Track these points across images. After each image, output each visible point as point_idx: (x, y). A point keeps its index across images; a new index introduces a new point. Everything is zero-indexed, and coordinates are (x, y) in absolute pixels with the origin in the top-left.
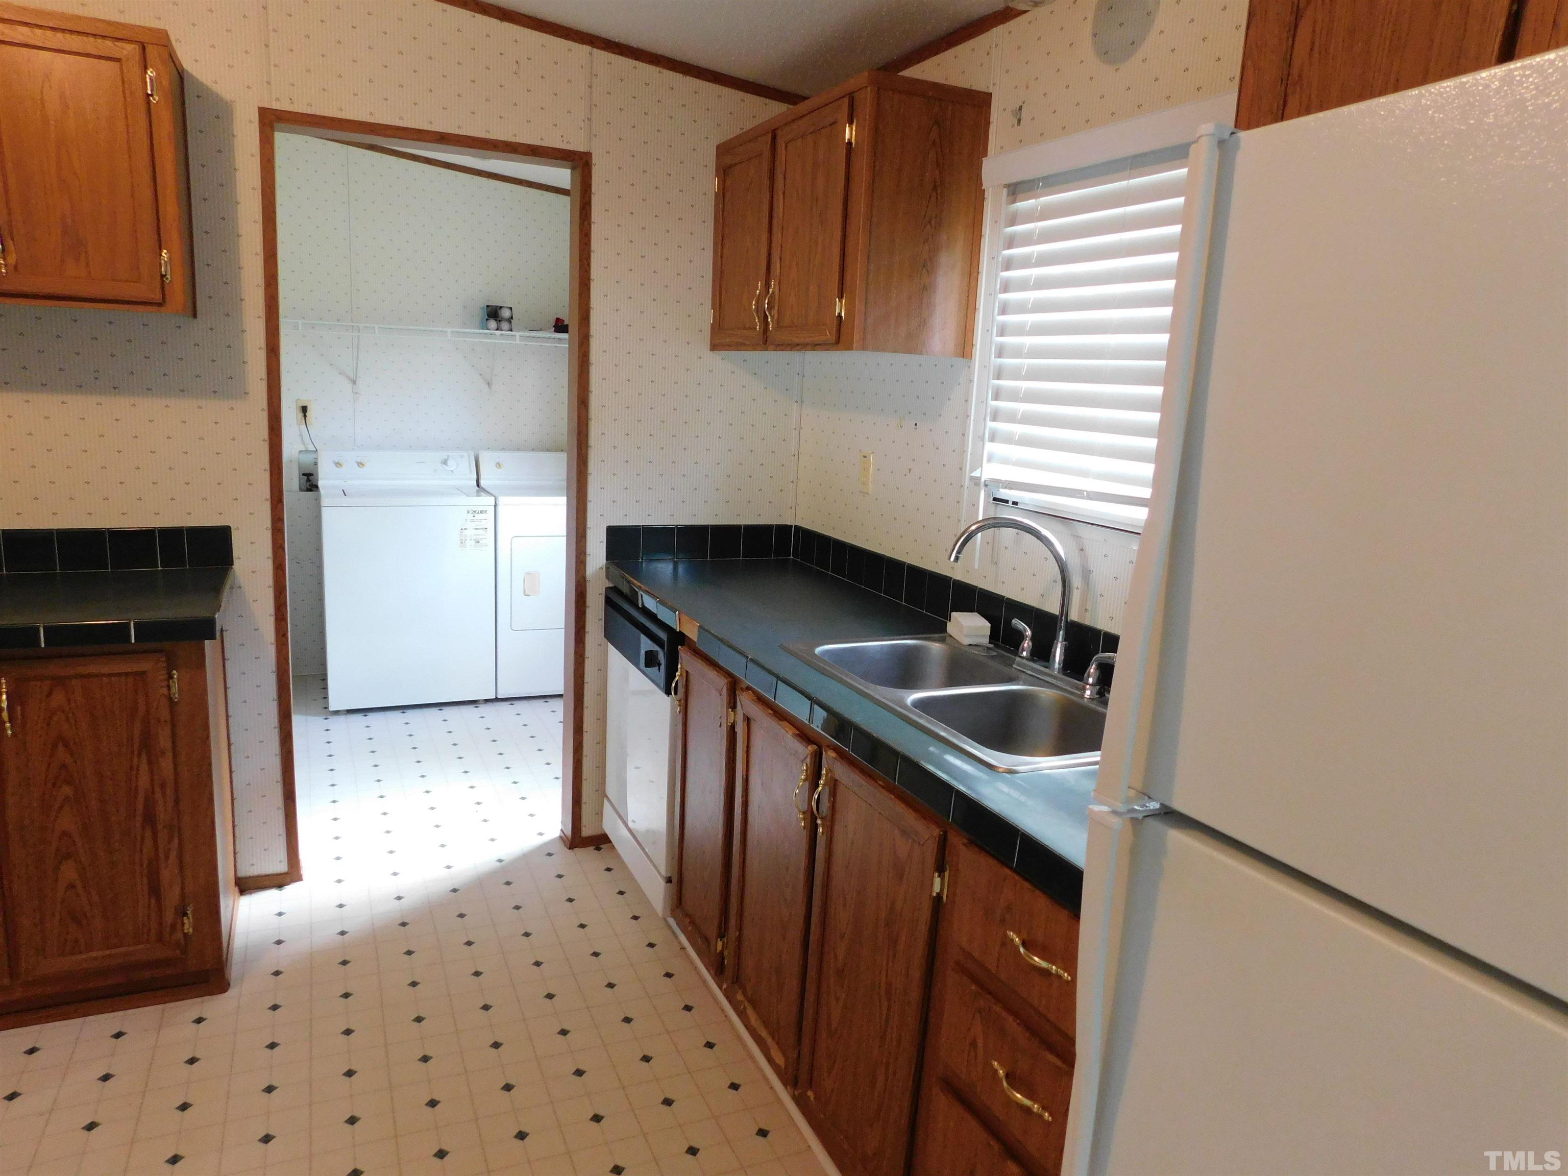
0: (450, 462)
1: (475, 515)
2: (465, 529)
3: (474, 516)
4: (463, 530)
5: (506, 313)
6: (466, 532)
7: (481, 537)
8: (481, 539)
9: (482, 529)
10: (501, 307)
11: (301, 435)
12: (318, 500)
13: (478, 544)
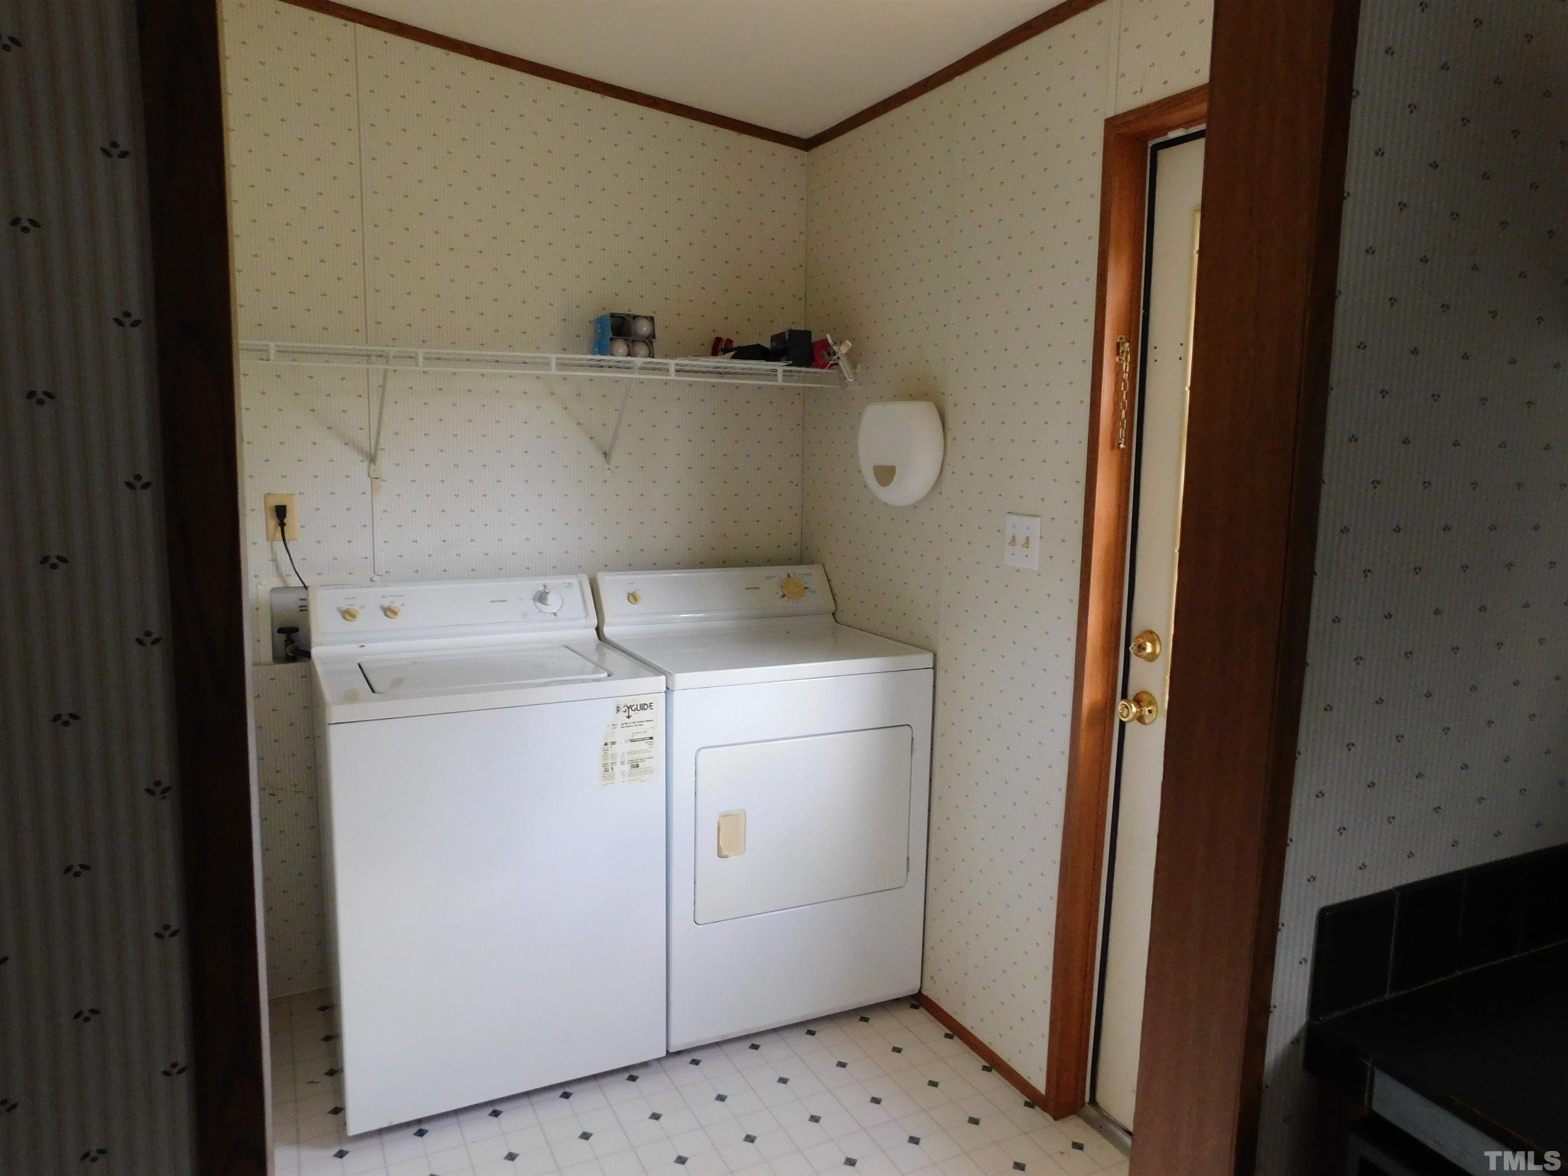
0: (551, 598)
1: (631, 713)
2: (613, 743)
3: (629, 717)
4: (609, 746)
5: (643, 328)
6: (612, 750)
7: (642, 756)
8: (642, 760)
9: (643, 739)
10: (635, 317)
11: (274, 560)
12: (310, 678)
13: (635, 770)
